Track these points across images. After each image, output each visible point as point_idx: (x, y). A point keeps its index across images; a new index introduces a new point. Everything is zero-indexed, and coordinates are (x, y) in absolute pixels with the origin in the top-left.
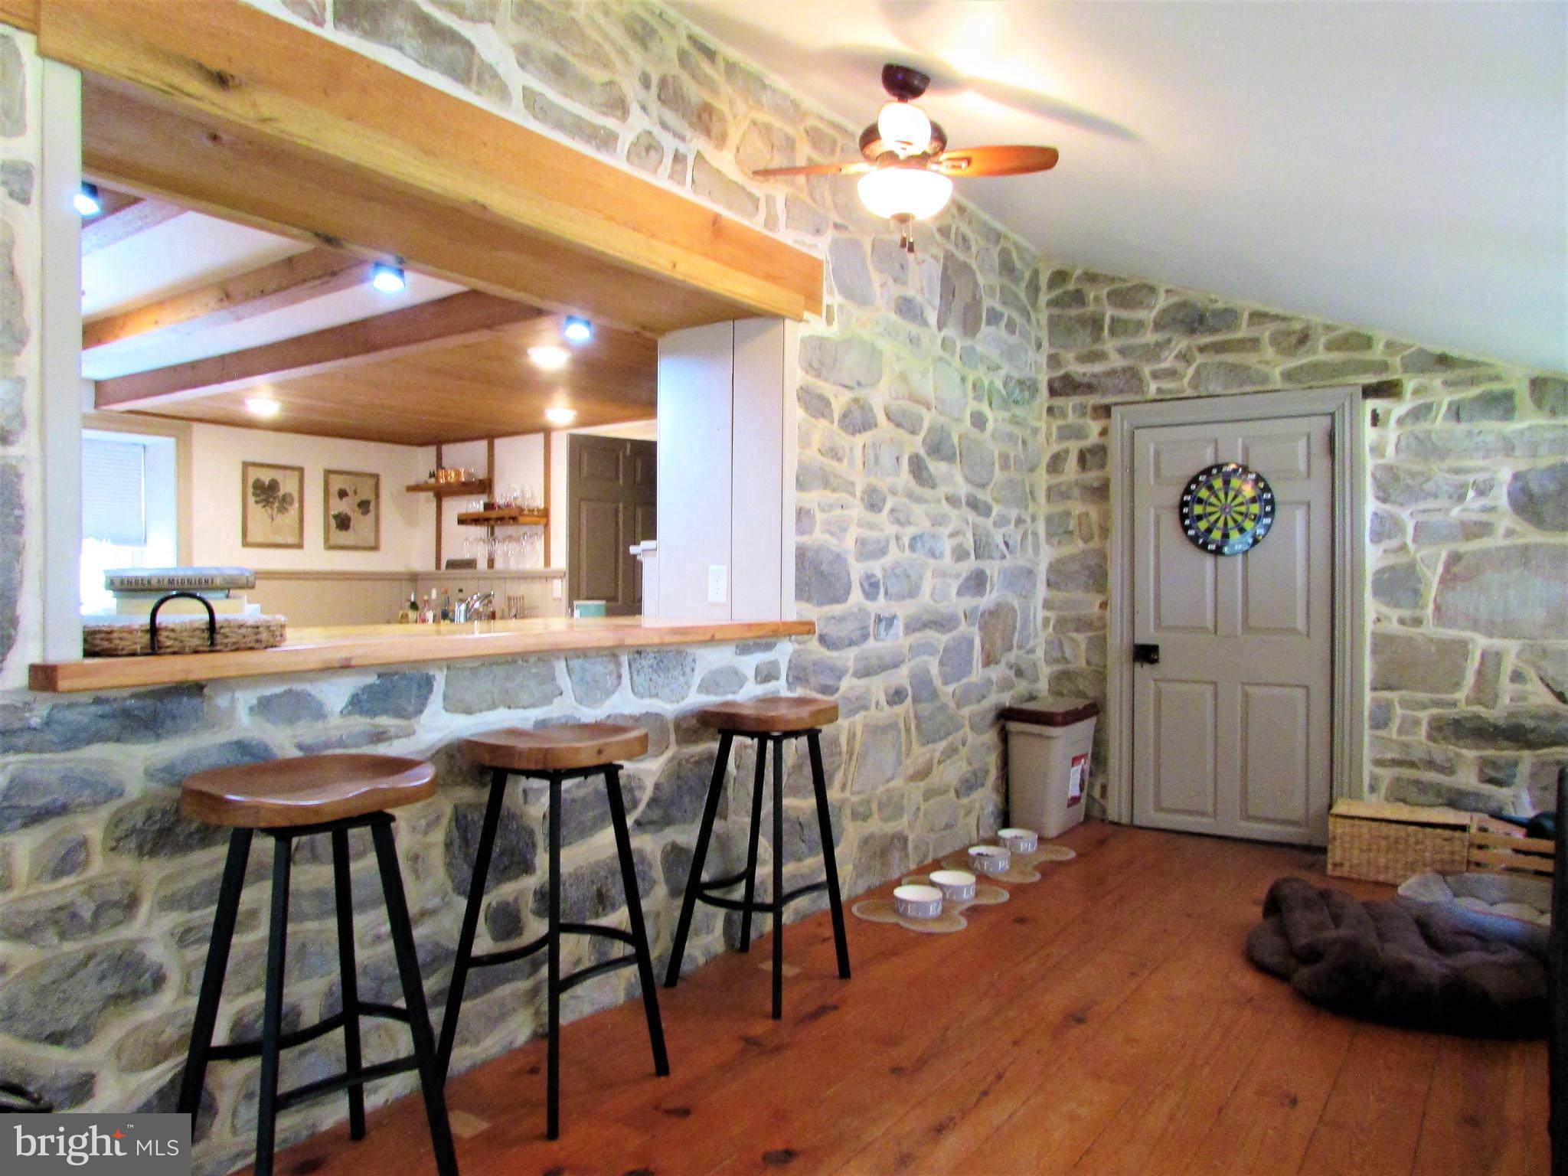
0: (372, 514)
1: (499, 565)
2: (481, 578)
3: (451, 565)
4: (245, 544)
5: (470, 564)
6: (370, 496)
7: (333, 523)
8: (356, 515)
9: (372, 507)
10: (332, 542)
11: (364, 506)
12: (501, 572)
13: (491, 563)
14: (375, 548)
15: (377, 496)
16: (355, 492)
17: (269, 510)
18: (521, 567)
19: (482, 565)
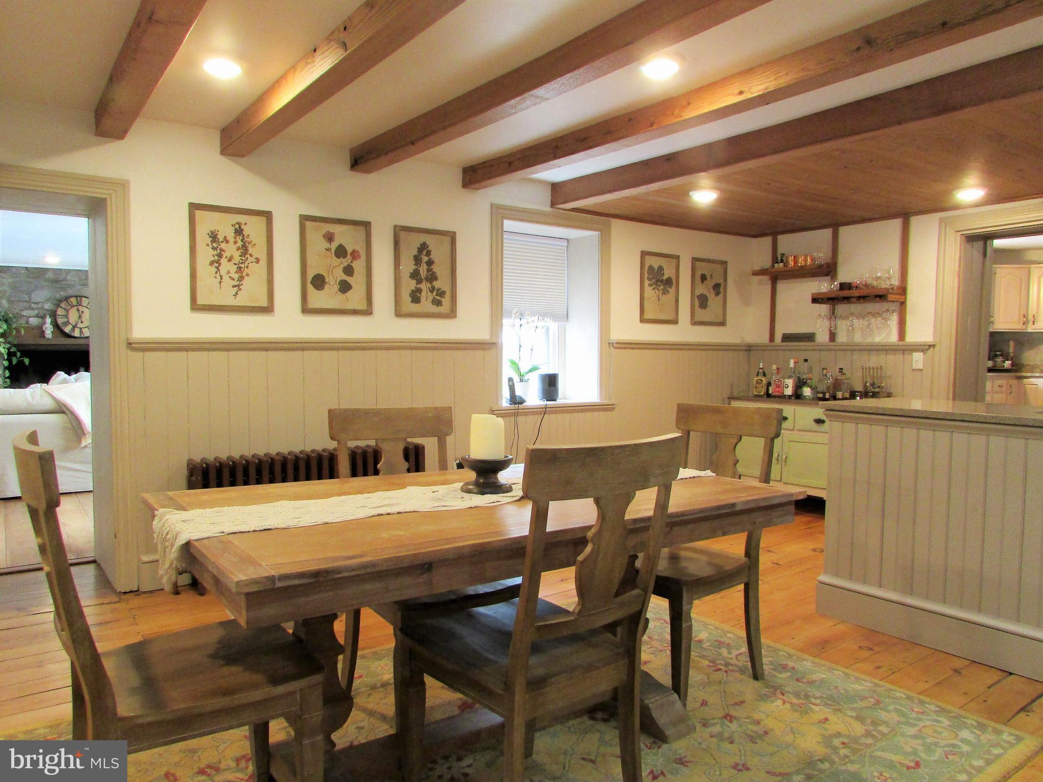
0: (721, 295)
1: (841, 338)
2: (821, 349)
3: (787, 338)
4: (642, 320)
5: (809, 337)
6: (721, 281)
7: (697, 303)
8: (711, 296)
9: (722, 289)
10: (697, 319)
11: (717, 287)
12: (842, 345)
13: (833, 337)
14: (722, 324)
15: (725, 280)
16: (711, 276)
17: (657, 292)
18: (869, 340)
19: (822, 337)
